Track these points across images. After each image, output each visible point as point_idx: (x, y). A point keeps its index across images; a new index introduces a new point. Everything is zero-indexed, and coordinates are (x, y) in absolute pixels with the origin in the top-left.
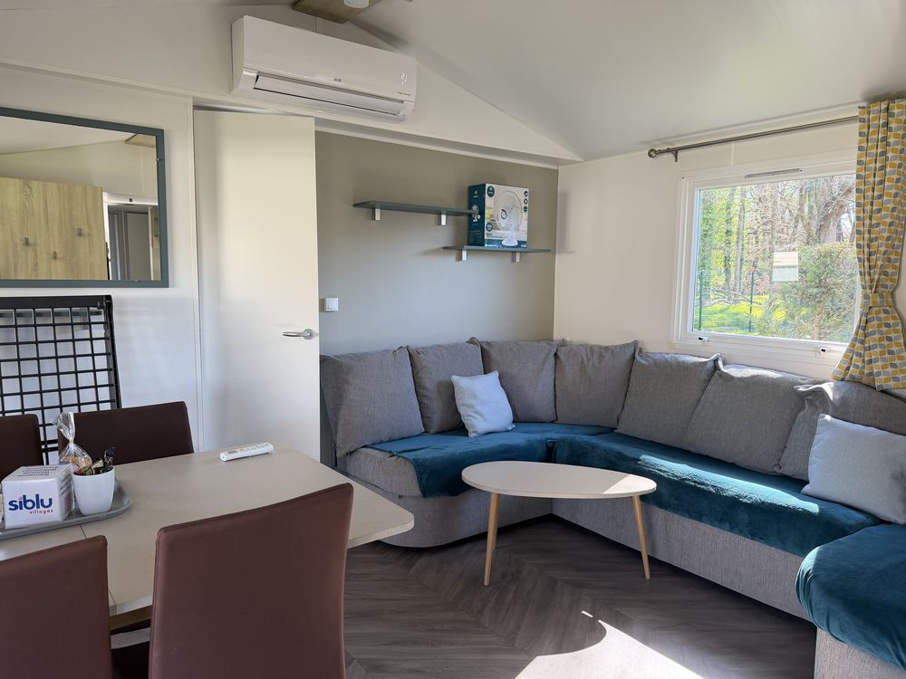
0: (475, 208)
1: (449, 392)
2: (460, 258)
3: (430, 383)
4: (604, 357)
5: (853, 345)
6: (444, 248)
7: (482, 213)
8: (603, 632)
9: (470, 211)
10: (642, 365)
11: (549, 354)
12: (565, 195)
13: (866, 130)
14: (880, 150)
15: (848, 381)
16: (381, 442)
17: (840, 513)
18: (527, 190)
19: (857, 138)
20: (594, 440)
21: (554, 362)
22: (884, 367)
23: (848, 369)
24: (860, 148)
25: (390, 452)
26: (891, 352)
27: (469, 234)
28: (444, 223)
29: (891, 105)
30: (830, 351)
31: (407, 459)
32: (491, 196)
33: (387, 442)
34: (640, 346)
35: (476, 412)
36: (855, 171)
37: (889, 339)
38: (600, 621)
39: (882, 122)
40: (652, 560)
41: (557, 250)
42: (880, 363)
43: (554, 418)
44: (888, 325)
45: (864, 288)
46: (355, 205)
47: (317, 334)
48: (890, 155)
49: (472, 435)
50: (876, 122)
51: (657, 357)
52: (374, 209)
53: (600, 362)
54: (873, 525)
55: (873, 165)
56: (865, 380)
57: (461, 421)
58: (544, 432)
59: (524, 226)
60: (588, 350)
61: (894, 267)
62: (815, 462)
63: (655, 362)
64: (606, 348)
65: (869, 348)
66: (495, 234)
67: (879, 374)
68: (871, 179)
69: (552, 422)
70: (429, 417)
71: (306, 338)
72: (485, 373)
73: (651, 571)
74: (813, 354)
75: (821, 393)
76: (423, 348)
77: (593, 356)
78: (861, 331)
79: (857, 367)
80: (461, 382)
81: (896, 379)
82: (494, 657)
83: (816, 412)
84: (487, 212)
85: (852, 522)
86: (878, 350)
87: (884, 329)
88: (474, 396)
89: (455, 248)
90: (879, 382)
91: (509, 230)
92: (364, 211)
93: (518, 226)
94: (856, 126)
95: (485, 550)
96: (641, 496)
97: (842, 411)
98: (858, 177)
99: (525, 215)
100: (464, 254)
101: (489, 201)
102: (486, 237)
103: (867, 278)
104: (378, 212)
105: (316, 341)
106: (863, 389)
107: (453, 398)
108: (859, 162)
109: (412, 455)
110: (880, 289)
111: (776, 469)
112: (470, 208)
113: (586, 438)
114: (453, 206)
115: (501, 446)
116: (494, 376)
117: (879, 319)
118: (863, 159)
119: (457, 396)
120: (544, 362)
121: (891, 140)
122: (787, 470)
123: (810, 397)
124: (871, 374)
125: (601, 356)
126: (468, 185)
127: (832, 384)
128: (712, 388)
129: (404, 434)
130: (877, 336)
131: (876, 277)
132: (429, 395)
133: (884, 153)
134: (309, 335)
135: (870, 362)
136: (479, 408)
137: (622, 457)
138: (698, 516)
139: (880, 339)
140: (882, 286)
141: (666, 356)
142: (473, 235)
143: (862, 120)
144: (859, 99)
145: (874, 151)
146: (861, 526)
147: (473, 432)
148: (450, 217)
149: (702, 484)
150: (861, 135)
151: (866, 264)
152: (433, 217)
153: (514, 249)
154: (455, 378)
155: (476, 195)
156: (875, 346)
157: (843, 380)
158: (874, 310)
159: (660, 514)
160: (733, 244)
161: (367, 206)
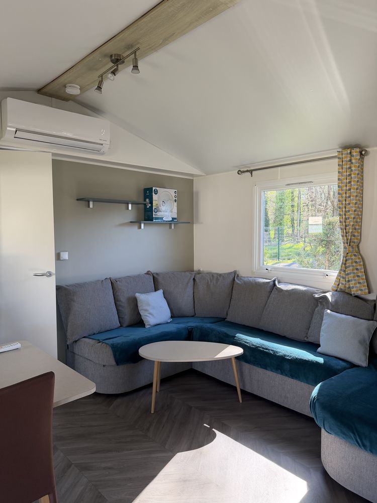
0: (147, 200)
1: (134, 302)
2: (140, 227)
3: (123, 298)
4: (219, 280)
5: (340, 273)
6: (131, 222)
7: (151, 203)
8: (214, 436)
9: (145, 203)
10: (238, 284)
11: (190, 279)
12: (197, 193)
13: (341, 163)
14: (348, 173)
15: (339, 291)
16: (94, 334)
17: (334, 363)
18: (176, 190)
19: (337, 167)
20: (213, 326)
21: (193, 283)
22: (355, 284)
23: (339, 285)
24: (339, 172)
25: (98, 340)
26: (358, 276)
27: (145, 213)
28: (130, 208)
29: (352, 151)
30: (330, 276)
31: (107, 344)
32: (156, 194)
33: (98, 333)
34: (237, 273)
35: (150, 314)
36: (337, 183)
37: (357, 269)
38: (213, 429)
39: (348, 159)
40: (243, 392)
41: (194, 222)
42: (353, 282)
43: (193, 314)
44: (356, 262)
45: (344, 243)
46: (77, 200)
47: (54, 274)
48: (353, 176)
49: (147, 327)
50: (346, 159)
51: (246, 279)
52: (89, 202)
53: (217, 283)
54: (350, 368)
55: (345, 181)
56: (347, 291)
57: (142, 319)
58: (188, 322)
59: (175, 210)
60: (211, 276)
61: (358, 232)
62: (323, 335)
63: (245, 283)
64: (220, 275)
65: (348, 274)
66: (159, 214)
67: (353, 287)
68: (345, 188)
69: (193, 316)
70: (123, 318)
71: (48, 276)
72: (155, 291)
73: (242, 398)
74: (322, 277)
75: (325, 298)
76: (119, 278)
77: (213, 278)
78: (343, 266)
79: (343, 284)
80: (141, 297)
81: (361, 290)
82: (153, 455)
83: (323, 308)
84: (154, 202)
85: (339, 367)
86: (352, 275)
87: (354, 264)
88: (148, 305)
89: (137, 222)
90: (354, 291)
91: (167, 212)
92: (83, 203)
93: (172, 210)
94: (336, 160)
95: (152, 393)
96: (236, 357)
97: (335, 308)
98: (339, 186)
99: (176, 204)
100: (142, 225)
101: (155, 197)
102: (154, 216)
103: (345, 238)
104: (91, 204)
105: (53, 278)
106: (346, 296)
107: (136, 306)
108: (339, 179)
109: (110, 342)
110: (352, 244)
111: (306, 339)
112: (145, 201)
113: (209, 325)
114: (135, 199)
115: (162, 332)
116: (160, 292)
117: (352, 259)
118: (340, 178)
119: (139, 305)
120: (187, 284)
121: (353, 168)
122: (310, 340)
123: (320, 300)
124: (349, 287)
125: (217, 279)
126: (143, 188)
127: (331, 293)
128: (272, 295)
129: (108, 328)
130: (351, 268)
131: (349, 237)
132: (123, 305)
133: (350, 175)
134: (49, 274)
135: (349, 281)
136: (151, 311)
137: (227, 335)
138: (265, 367)
139: (353, 270)
140: (353, 242)
141: (250, 279)
142: (147, 215)
143: (339, 158)
144: (338, 147)
145: (345, 174)
146: (344, 369)
147: (148, 325)
148: (134, 205)
149: (267, 349)
150: (339, 165)
151: (344, 231)
152: (124, 206)
153: (170, 222)
154: (137, 295)
155: (148, 193)
156: (350, 273)
157: (336, 291)
158: (349, 254)
159: (246, 366)
160: (296, 212)
161: (84, 200)
